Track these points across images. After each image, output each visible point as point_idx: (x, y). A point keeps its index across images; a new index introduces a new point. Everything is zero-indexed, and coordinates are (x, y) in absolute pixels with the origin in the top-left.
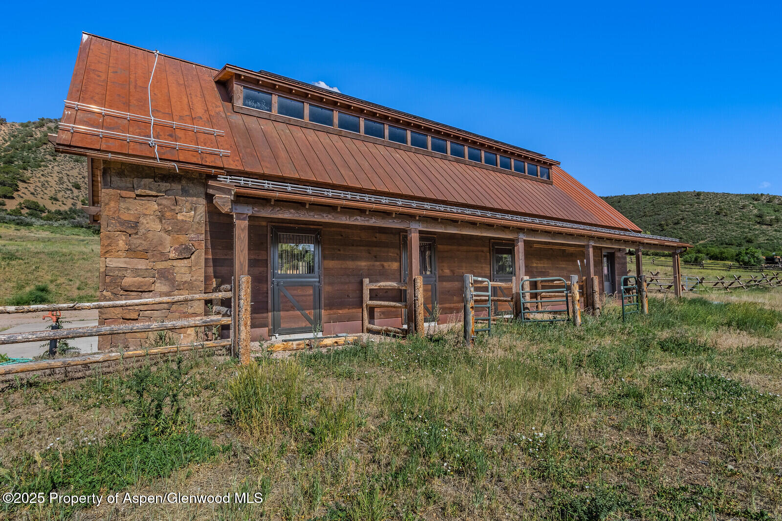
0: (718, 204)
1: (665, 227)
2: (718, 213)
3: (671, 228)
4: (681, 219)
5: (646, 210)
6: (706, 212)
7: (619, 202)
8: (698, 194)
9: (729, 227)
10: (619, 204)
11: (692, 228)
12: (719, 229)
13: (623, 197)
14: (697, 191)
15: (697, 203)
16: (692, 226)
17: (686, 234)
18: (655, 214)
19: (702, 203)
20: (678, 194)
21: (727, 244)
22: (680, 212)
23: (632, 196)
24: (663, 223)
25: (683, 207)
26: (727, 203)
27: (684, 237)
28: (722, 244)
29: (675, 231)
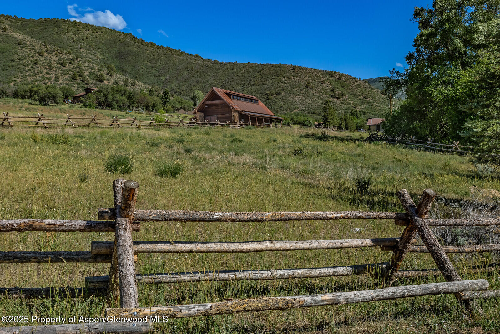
0: (307, 78)
1: (270, 97)
2: (307, 87)
3: (275, 97)
4: (282, 90)
5: (255, 79)
6: (299, 85)
7: (233, 69)
8: (294, 68)
9: (314, 98)
10: (232, 71)
11: (290, 98)
12: (307, 100)
13: (235, 64)
14: (293, 65)
15: (293, 76)
16: (289, 96)
17: (285, 103)
18: (263, 84)
19: (296, 76)
20: (279, 66)
21: (312, 113)
22: (281, 84)
23: (243, 64)
24: (268, 92)
25: (283, 79)
26: (313, 77)
27: (283, 106)
28: (309, 113)
29: (277, 100)
